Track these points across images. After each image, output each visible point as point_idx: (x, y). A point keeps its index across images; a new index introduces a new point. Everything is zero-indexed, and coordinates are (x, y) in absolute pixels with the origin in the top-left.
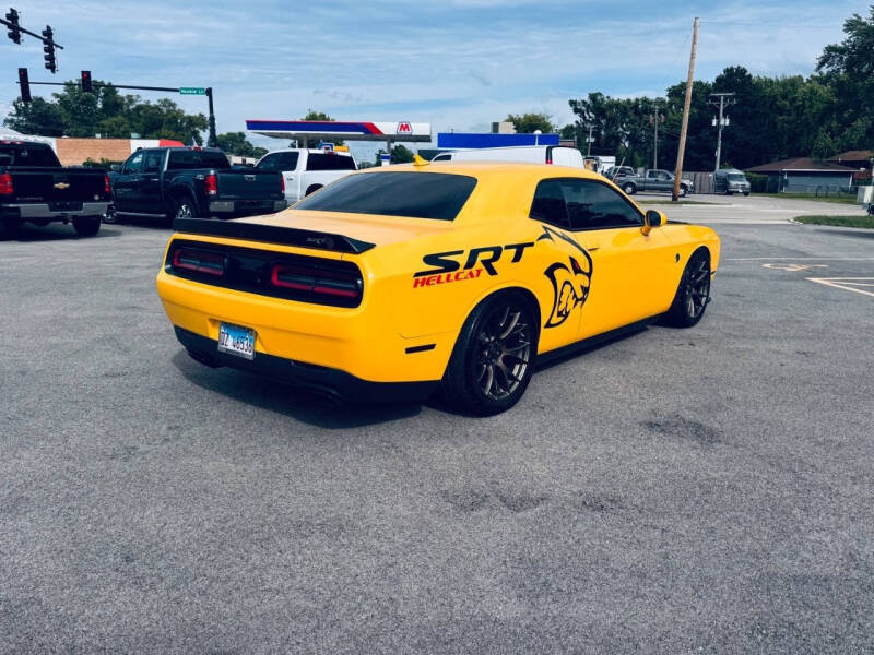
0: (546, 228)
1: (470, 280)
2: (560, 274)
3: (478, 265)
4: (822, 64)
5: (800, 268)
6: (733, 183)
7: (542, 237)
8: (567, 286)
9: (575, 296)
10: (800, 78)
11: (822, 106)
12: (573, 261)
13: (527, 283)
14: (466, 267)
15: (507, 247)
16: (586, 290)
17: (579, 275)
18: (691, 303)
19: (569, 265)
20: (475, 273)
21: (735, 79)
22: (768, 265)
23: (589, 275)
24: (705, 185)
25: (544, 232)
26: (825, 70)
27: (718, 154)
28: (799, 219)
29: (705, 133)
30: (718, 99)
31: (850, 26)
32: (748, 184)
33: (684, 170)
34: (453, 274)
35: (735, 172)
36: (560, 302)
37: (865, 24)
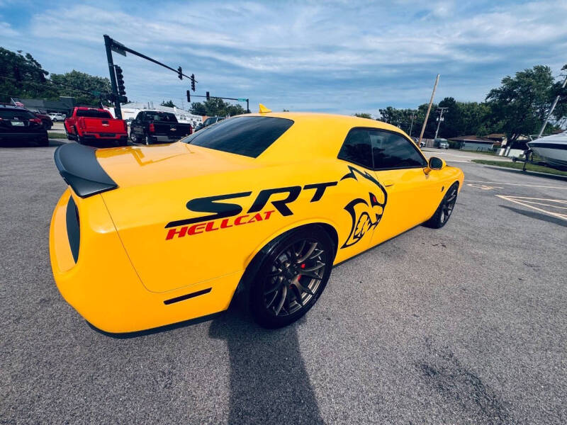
0: (351, 168)
1: (257, 223)
2: (359, 208)
3: (269, 206)
4: (488, 97)
5: (488, 188)
6: (442, 144)
7: (347, 176)
8: (365, 216)
9: (370, 222)
10: (476, 103)
11: (484, 115)
12: (372, 196)
13: (328, 219)
14: (251, 211)
15: (307, 187)
16: (379, 217)
17: (376, 207)
18: (443, 216)
19: (368, 200)
20: (263, 216)
21: (448, 103)
22: (470, 185)
23: (383, 206)
24: (430, 144)
25: (349, 172)
26: (489, 100)
27: (437, 132)
28: (474, 161)
29: (432, 123)
30: (440, 110)
31: (504, 81)
32: (448, 145)
33: (423, 137)
34: (232, 220)
35: (443, 140)
36: (357, 229)
37: (512, 80)
